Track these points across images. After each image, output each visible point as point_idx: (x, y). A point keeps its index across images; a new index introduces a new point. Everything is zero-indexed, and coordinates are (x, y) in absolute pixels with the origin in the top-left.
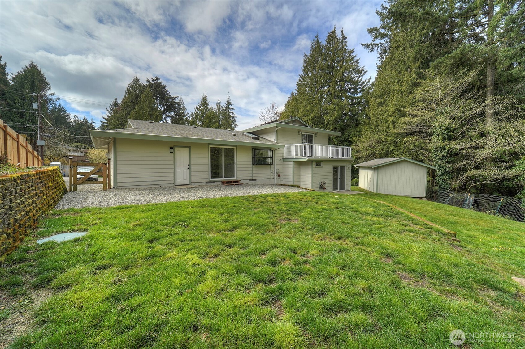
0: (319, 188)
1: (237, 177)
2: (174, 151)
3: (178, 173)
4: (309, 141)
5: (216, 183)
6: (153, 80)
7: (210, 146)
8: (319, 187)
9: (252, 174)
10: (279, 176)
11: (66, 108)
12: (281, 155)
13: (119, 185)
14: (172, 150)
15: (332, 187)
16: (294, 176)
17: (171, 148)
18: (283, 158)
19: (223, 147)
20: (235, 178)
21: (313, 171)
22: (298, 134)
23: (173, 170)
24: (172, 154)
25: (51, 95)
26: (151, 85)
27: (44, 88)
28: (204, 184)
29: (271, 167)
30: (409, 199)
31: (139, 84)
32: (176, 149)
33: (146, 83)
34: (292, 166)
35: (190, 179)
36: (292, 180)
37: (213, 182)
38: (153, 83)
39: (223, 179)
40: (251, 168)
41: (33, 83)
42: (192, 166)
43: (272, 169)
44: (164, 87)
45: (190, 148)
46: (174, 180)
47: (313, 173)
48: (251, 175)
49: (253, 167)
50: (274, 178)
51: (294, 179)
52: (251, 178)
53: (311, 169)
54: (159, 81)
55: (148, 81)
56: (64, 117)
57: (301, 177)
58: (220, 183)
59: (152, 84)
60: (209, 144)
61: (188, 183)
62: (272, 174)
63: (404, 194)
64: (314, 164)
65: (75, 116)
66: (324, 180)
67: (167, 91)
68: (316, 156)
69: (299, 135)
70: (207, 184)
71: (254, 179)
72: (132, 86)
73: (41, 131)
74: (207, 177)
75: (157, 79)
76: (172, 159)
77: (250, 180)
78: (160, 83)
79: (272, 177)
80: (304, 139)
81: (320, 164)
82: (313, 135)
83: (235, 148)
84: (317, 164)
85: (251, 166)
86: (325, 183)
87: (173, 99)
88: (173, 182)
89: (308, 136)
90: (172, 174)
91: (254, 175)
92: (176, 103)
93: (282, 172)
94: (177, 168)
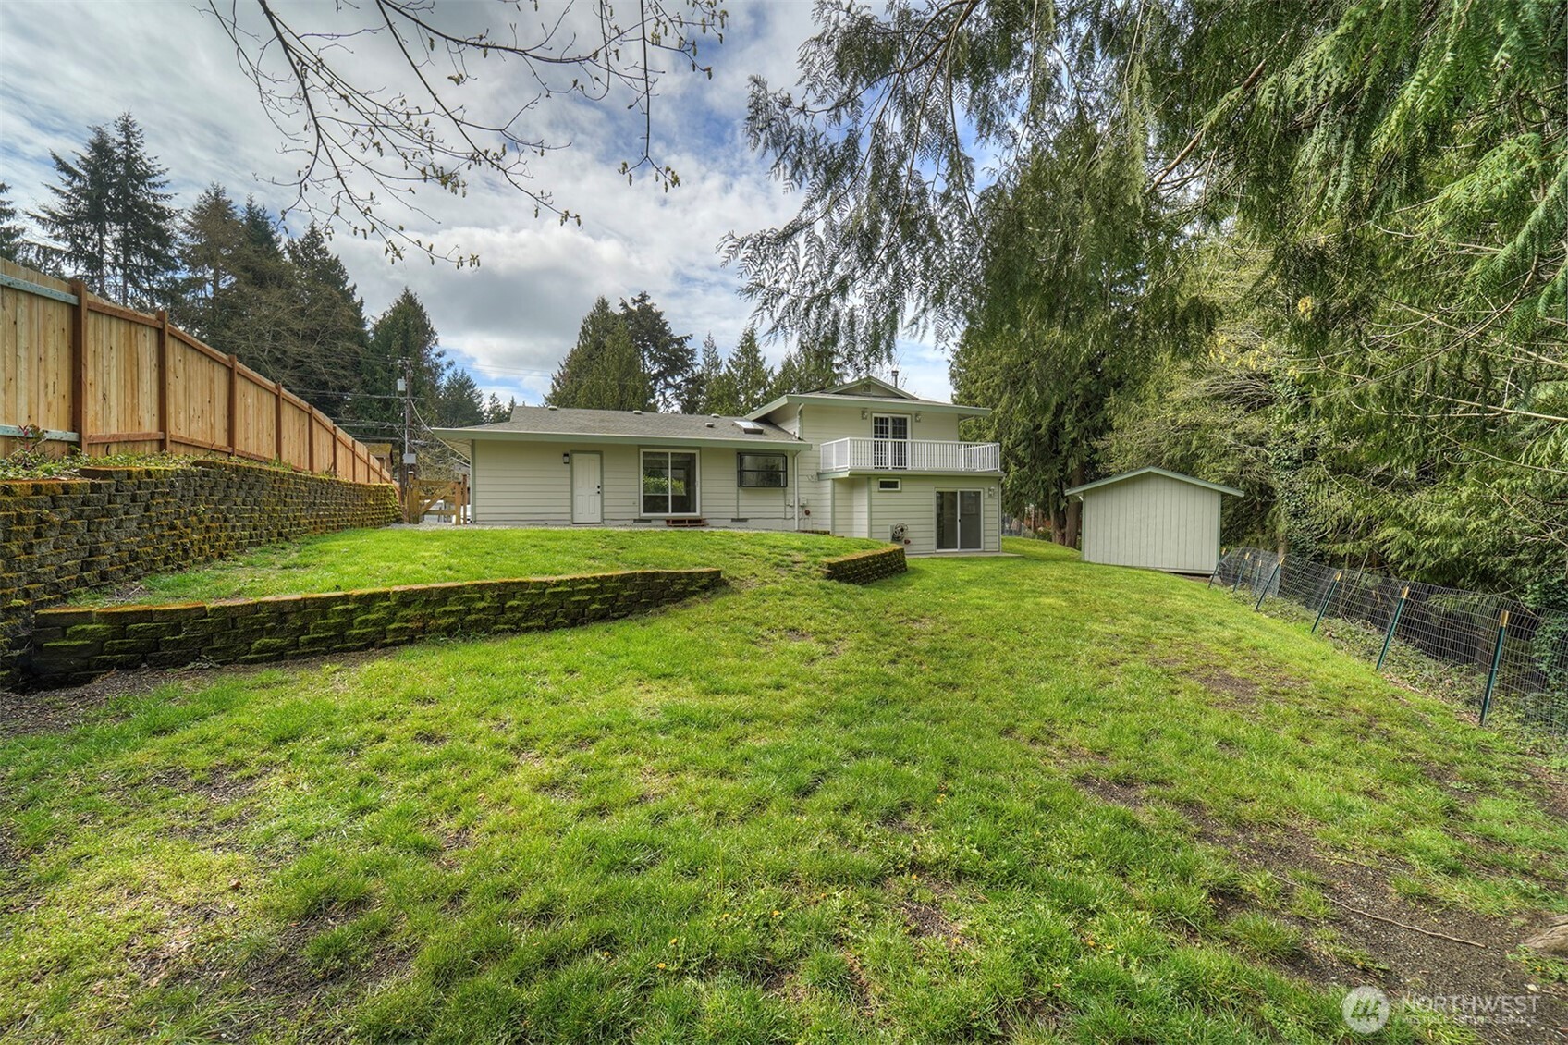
1: (701, 512)
2: (571, 459)
3: (578, 501)
4: (894, 432)
5: (654, 523)
6: (635, 302)
7: (642, 450)
8: (890, 536)
9: (738, 506)
10: (808, 513)
11: (474, 381)
12: (813, 466)
13: (479, 517)
14: (566, 459)
15: (934, 541)
16: (833, 513)
17: (566, 455)
18: (818, 474)
19: (670, 451)
20: (698, 514)
21: (870, 499)
22: (865, 418)
23: (568, 495)
24: (568, 467)
25: (439, 355)
26: (629, 314)
27: (426, 343)
28: (630, 522)
29: (785, 494)
30: (1167, 576)
31: (607, 315)
32: (576, 457)
33: (619, 311)
34: (829, 490)
35: (602, 513)
36: (829, 522)
37: (649, 520)
38: (635, 308)
39: (670, 515)
40: (736, 495)
41: (406, 334)
42: (605, 488)
43: (789, 497)
44: (659, 315)
45: (600, 453)
46: (572, 513)
47: (870, 506)
48: (734, 509)
49: (740, 491)
50: (793, 518)
51: (833, 519)
52: (735, 516)
53: (866, 496)
54: (648, 303)
55: (624, 305)
56: (471, 400)
57: (855, 515)
58: (664, 523)
59: (632, 311)
60: (640, 446)
61: (600, 521)
62: (788, 509)
63: (1158, 565)
64: (875, 486)
65: (493, 398)
66: (906, 522)
67: (665, 324)
68: (916, 468)
70: (637, 524)
71: (741, 516)
72: (592, 320)
73: (412, 436)
74: (635, 509)
75: (644, 297)
76: (568, 475)
77: (733, 520)
78: (650, 307)
79: (789, 516)
80: (881, 428)
81: (894, 485)
82: (909, 417)
83: (697, 452)
84: (884, 485)
85: (735, 489)
86: (910, 528)
87: (680, 341)
88: (569, 517)
89: (894, 420)
90: (568, 503)
91: (741, 509)
92: (687, 351)
93: (812, 503)
94: (577, 492)
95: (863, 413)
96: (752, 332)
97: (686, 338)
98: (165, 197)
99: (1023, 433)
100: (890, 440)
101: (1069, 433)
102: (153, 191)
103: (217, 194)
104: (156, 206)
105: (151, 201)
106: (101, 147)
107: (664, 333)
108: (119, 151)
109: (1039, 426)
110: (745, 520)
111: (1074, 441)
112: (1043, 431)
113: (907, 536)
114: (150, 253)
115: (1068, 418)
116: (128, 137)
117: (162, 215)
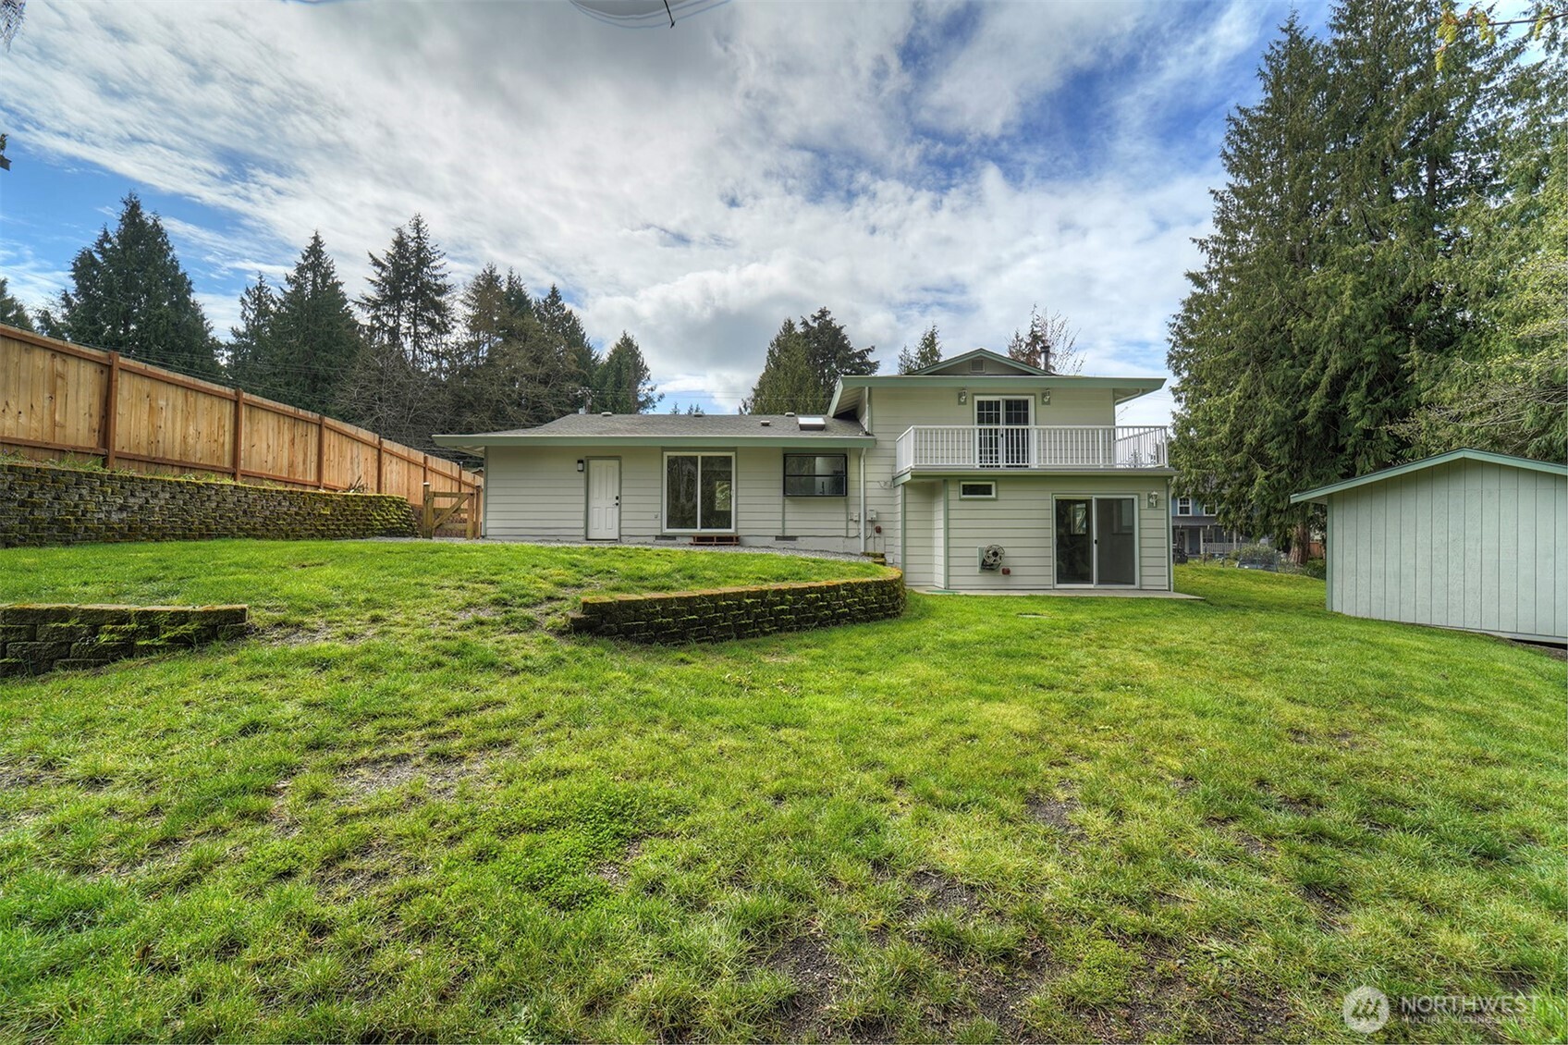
0: (978, 569)
1: (736, 529)
2: (587, 467)
3: (594, 514)
4: (1008, 417)
5: (679, 540)
6: (815, 319)
7: (667, 454)
8: (978, 562)
9: (784, 521)
10: (879, 530)
13: (489, 532)
14: (582, 467)
15: (1051, 572)
16: (904, 529)
17: (581, 462)
19: (700, 454)
20: (732, 530)
21: (947, 510)
22: (960, 403)
23: (583, 508)
24: (583, 475)
26: (811, 332)
28: (651, 540)
29: (847, 506)
31: (792, 334)
32: (593, 463)
33: (801, 329)
34: (899, 499)
35: (620, 528)
36: (899, 542)
37: (673, 537)
39: (699, 531)
40: (781, 507)
41: (619, 371)
42: (624, 500)
43: (852, 509)
44: (839, 329)
45: (618, 458)
46: (587, 528)
47: (948, 520)
48: (779, 524)
49: (787, 502)
50: (858, 537)
51: (904, 538)
52: (779, 533)
53: (942, 506)
54: (828, 318)
55: (805, 323)
57: (935, 533)
58: (691, 541)
60: (664, 449)
61: (617, 537)
62: (851, 525)
64: (957, 492)
66: (1001, 543)
69: (965, 403)
70: (658, 542)
71: (788, 533)
72: (779, 342)
74: (657, 524)
75: (824, 313)
76: (583, 484)
77: (778, 538)
78: (830, 322)
79: (852, 533)
80: (987, 413)
81: (987, 490)
82: (1031, 399)
83: (732, 454)
84: (968, 490)
85: (781, 499)
86: (1008, 552)
87: (862, 355)
88: (582, 532)
89: (1009, 403)
90: (582, 516)
91: (788, 524)
92: (869, 364)
93: (885, 517)
94: (593, 503)
95: (960, 396)
96: (932, 335)
97: (868, 350)
98: (443, 276)
99: (1274, 424)
100: (1002, 427)
101: (1356, 420)
102: (434, 273)
103: (491, 272)
104: (436, 284)
105: (433, 281)
106: (400, 243)
107: (847, 348)
108: (413, 244)
109: (1304, 413)
110: (793, 538)
111: (1368, 434)
112: (1308, 419)
113: (1005, 563)
114: (431, 323)
115: (1353, 400)
116: (418, 232)
117: (442, 290)
